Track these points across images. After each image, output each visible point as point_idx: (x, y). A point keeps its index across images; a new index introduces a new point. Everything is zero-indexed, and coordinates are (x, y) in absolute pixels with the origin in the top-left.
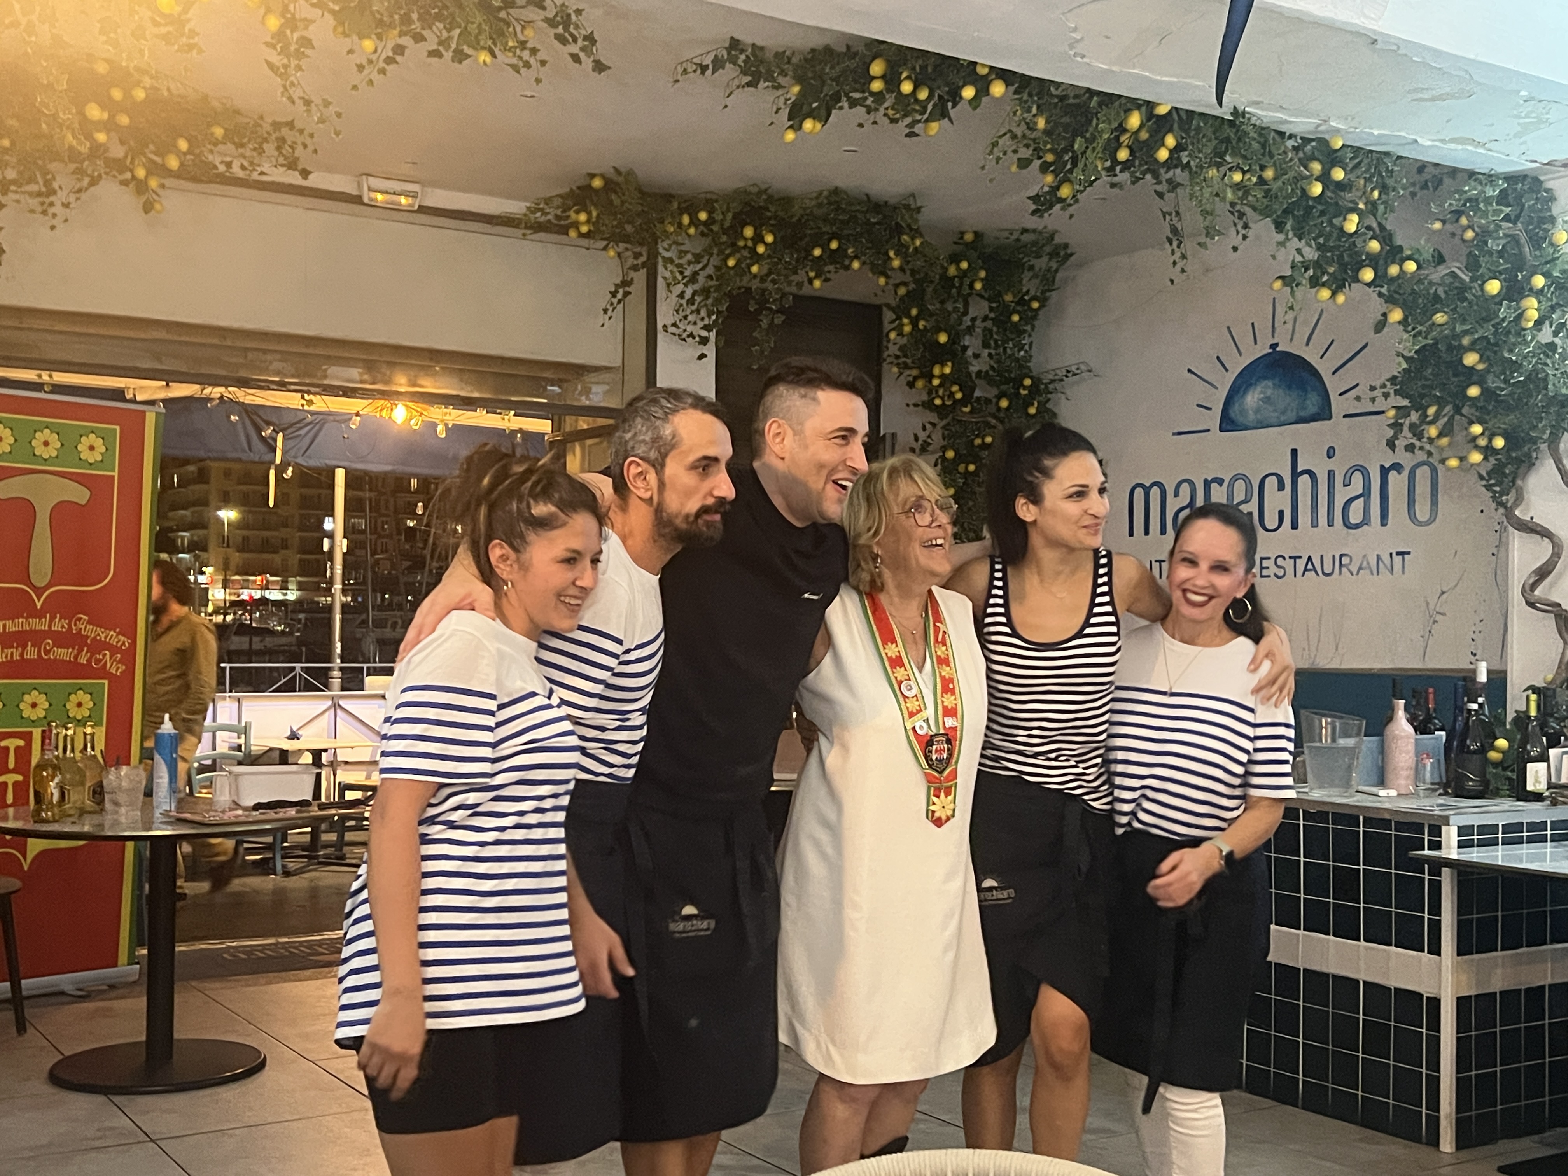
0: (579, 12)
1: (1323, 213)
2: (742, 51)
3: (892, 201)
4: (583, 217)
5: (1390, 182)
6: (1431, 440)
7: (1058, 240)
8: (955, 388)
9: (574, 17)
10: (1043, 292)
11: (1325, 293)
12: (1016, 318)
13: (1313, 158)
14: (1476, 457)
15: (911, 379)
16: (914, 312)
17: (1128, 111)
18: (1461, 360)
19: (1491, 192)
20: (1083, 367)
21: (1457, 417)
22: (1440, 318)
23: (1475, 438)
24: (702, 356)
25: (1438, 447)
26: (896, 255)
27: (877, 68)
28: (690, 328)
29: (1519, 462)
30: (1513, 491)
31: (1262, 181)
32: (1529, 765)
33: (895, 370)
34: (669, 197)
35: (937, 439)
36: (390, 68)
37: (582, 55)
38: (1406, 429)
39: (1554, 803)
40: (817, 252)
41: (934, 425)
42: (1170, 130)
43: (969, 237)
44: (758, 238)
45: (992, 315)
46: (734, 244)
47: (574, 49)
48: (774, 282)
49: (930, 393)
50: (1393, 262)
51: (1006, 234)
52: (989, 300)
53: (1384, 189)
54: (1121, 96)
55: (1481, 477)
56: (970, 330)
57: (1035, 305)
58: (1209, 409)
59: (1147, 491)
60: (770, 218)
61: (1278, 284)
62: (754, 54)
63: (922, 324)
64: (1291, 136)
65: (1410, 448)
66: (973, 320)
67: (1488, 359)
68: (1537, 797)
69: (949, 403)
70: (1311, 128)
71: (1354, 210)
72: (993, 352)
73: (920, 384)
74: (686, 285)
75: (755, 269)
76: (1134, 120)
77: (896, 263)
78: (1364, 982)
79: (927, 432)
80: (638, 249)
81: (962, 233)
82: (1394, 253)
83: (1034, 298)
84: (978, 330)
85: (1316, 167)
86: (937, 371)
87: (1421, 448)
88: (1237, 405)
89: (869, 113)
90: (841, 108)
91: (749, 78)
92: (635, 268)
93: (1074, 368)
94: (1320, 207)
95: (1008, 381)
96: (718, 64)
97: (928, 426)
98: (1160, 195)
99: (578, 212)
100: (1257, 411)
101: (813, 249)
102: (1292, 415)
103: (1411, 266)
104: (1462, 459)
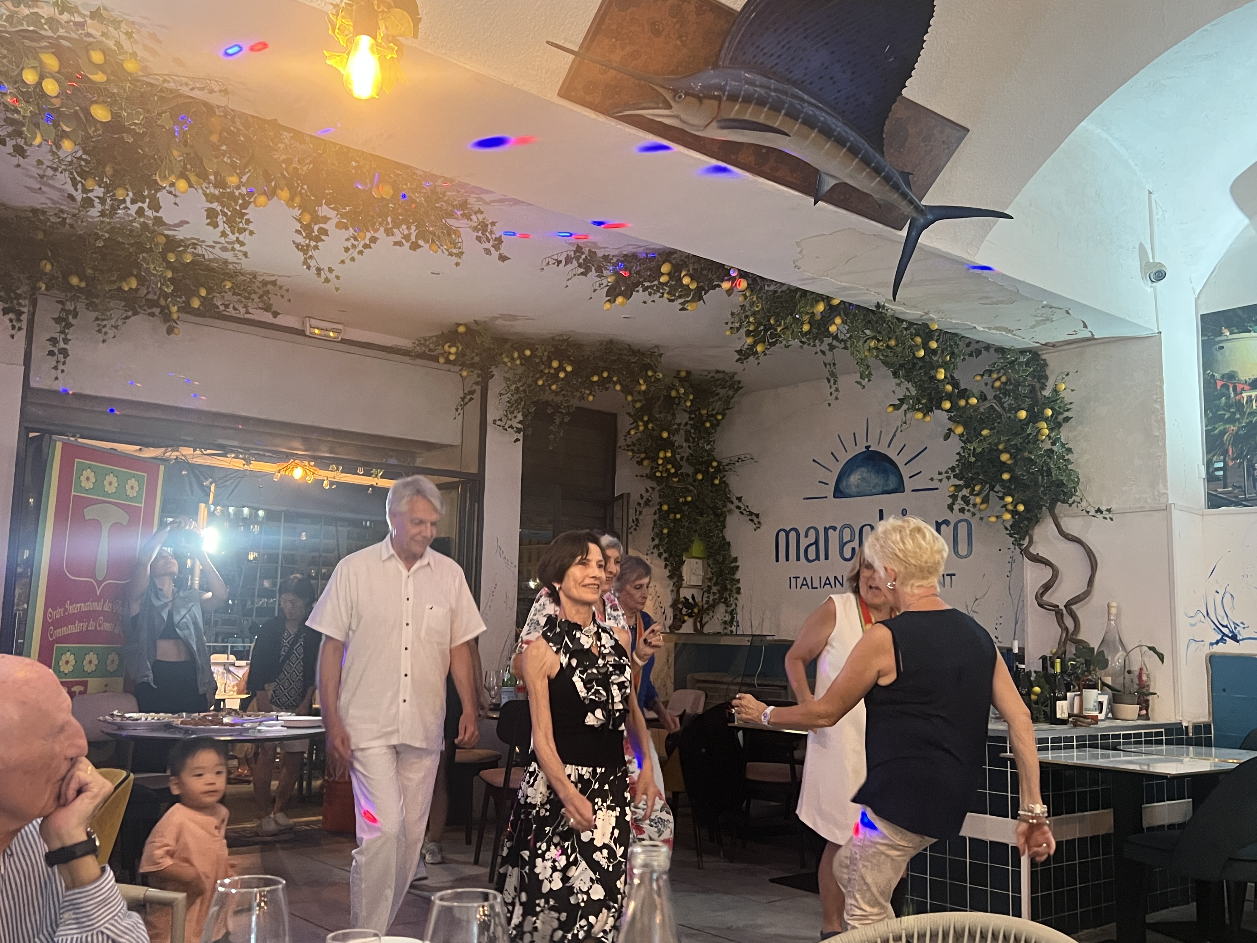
0: (493, 224)
1: (921, 368)
2: (583, 253)
3: (642, 350)
4: (453, 350)
5: (956, 351)
6: (975, 505)
7: (736, 378)
8: (669, 466)
9: (489, 226)
10: (724, 410)
11: (920, 415)
12: (708, 425)
13: (917, 335)
14: (1008, 516)
15: (639, 460)
16: (646, 418)
17: (817, 302)
18: (999, 457)
19: (1023, 359)
20: (748, 456)
21: (991, 492)
22: (985, 432)
23: (1005, 506)
24: (517, 440)
25: (980, 510)
26: (645, 382)
27: (665, 268)
28: (509, 423)
29: (1029, 520)
30: (1027, 537)
31: (888, 347)
32: (1058, 702)
33: (630, 453)
34: (506, 341)
35: (656, 498)
36: (367, 251)
37: (492, 250)
38: (959, 499)
39: (1075, 725)
40: (595, 378)
41: (653, 489)
42: (839, 315)
43: (683, 374)
44: (561, 368)
45: (691, 422)
46: (542, 371)
47: (488, 245)
48: (564, 396)
49: (652, 468)
50: (963, 398)
51: (706, 373)
52: (690, 413)
53: (952, 354)
54: (813, 293)
55: (1007, 529)
56: (678, 430)
57: (720, 417)
58: (827, 484)
59: (787, 533)
60: (570, 356)
61: (890, 409)
62: (589, 255)
63: (650, 426)
64: (903, 321)
65: (962, 510)
66: (679, 425)
67: (1015, 458)
68: (1063, 722)
69: (665, 475)
70: (918, 317)
71: (941, 367)
72: (692, 445)
73: (646, 463)
74: (512, 395)
75: (554, 387)
76: (821, 307)
77: (643, 388)
78: (970, 838)
79: (648, 494)
80: (479, 372)
81: (679, 372)
82: (964, 394)
83: (717, 413)
84: (682, 432)
85: (919, 340)
86: (662, 455)
87: (969, 510)
88: (844, 483)
89: (650, 294)
90: (638, 291)
91: (582, 270)
92: (477, 383)
93: (742, 457)
94: (920, 364)
95: (701, 463)
96: (568, 260)
97: (650, 489)
98: (823, 352)
99: (450, 347)
100: (857, 486)
101: (592, 376)
102: (880, 489)
103: (973, 401)
104: (997, 517)
